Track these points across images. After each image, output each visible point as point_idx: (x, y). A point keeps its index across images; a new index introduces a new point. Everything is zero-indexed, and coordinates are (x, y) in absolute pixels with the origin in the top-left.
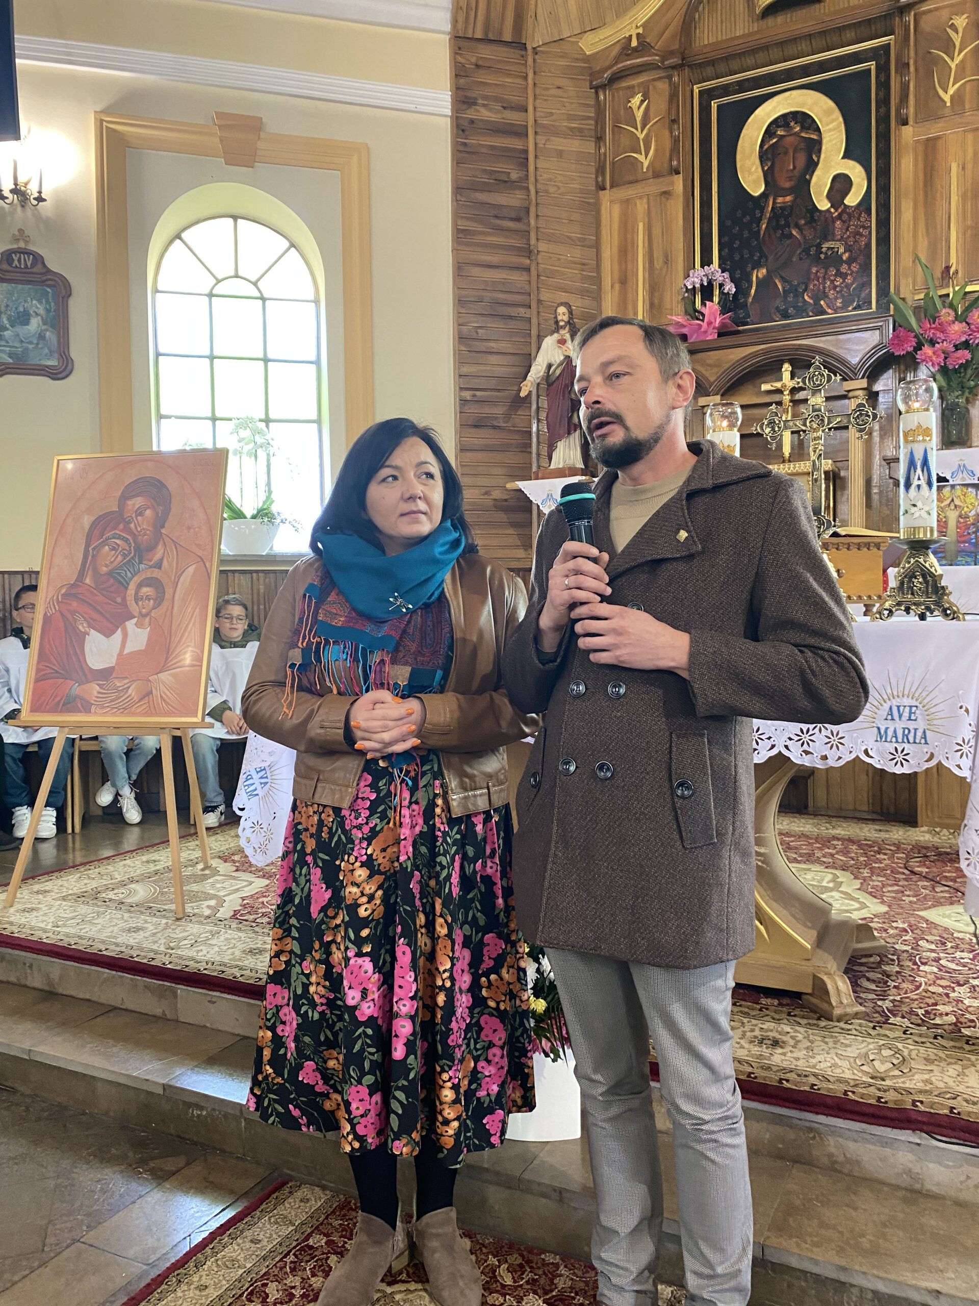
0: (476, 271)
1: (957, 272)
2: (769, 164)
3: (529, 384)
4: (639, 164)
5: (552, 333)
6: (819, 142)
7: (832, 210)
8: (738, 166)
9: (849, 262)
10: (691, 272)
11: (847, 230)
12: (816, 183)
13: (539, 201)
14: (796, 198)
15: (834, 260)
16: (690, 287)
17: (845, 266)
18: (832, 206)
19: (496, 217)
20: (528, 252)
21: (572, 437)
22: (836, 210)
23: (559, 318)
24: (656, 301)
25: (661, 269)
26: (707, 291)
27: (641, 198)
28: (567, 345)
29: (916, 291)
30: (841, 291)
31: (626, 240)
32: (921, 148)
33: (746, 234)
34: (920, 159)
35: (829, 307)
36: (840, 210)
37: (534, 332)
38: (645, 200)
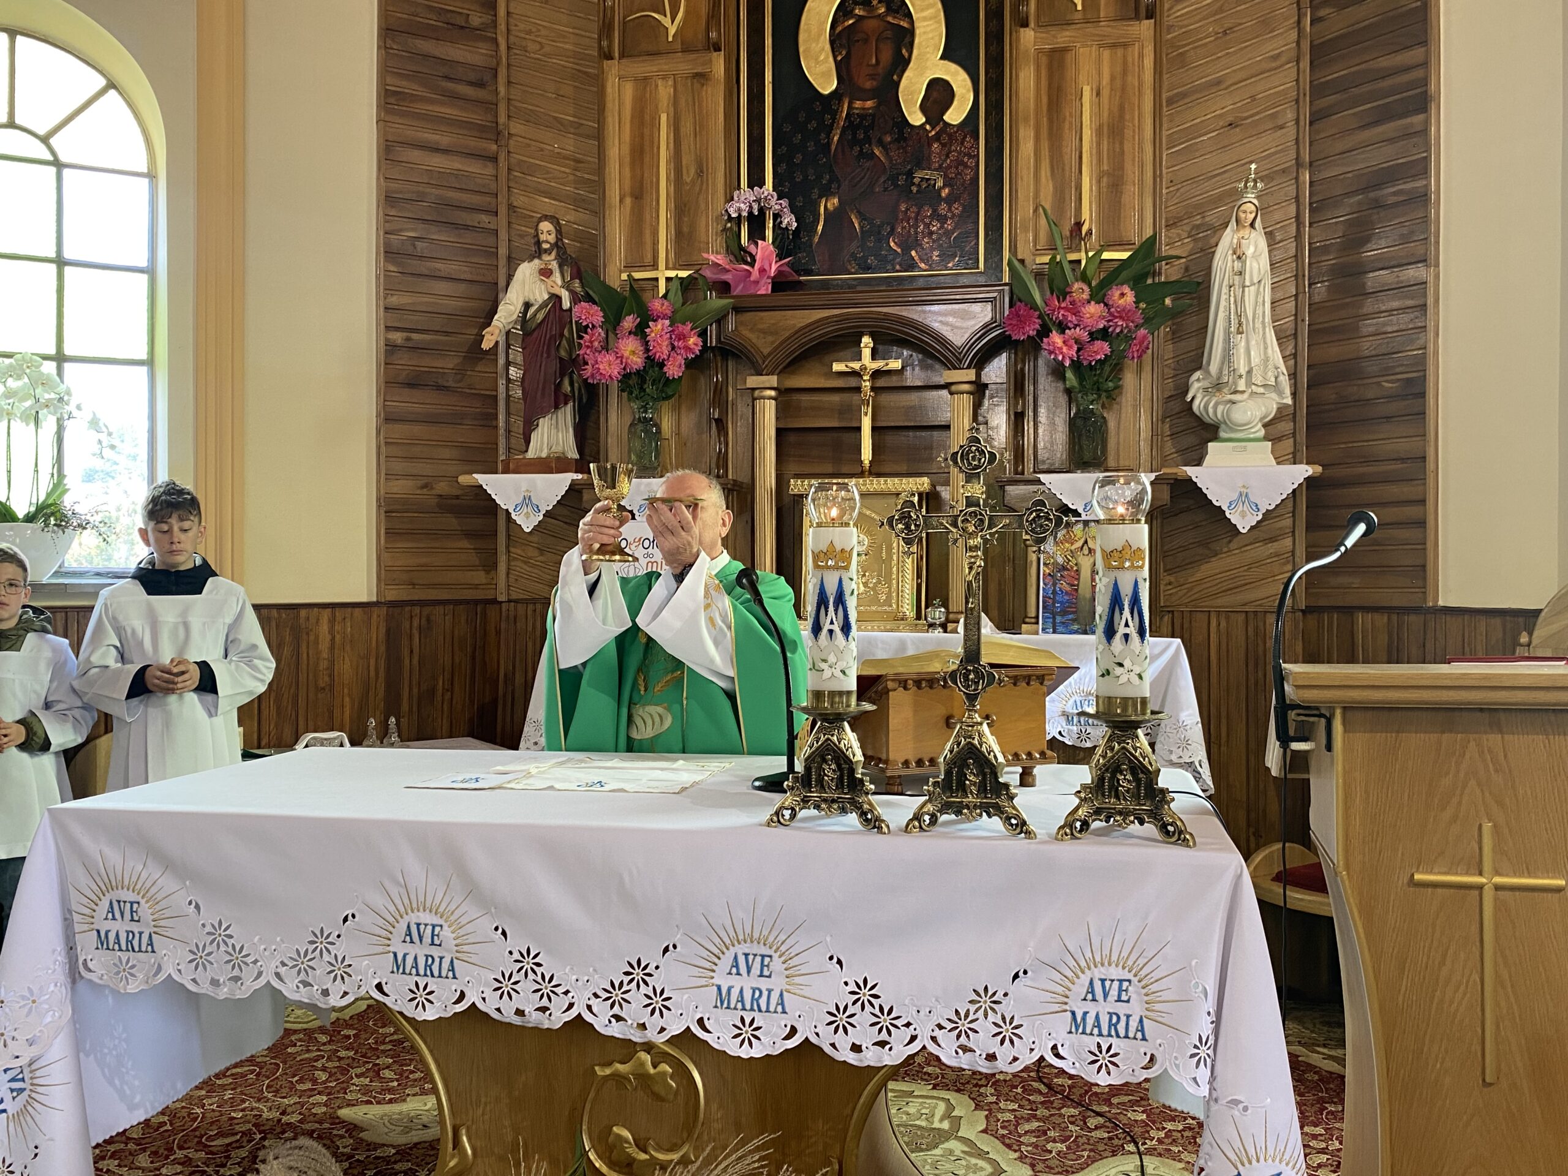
0: (415, 155)
1: (1090, 232)
2: (844, 53)
3: (497, 331)
4: (662, 29)
5: (531, 259)
6: (911, 32)
7: (928, 127)
8: (801, 50)
9: (950, 200)
10: (736, 193)
11: (947, 156)
12: (906, 88)
13: (512, 62)
14: (879, 104)
15: (930, 195)
16: (734, 215)
17: (944, 205)
18: (927, 122)
19: (447, 78)
20: (496, 133)
21: (560, 413)
22: (933, 128)
23: (543, 237)
24: (685, 230)
25: (693, 182)
26: (756, 224)
27: (664, 78)
28: (552, 278)
29: (1037, 252)
30: (939, 239)
31: (642, 136)
32: (1044, 60)
33: (811, 146)
34: (1044, 73)
35: (922, 260)
36: (938, 129)
37: (503, 251)
38: (670, 82)
